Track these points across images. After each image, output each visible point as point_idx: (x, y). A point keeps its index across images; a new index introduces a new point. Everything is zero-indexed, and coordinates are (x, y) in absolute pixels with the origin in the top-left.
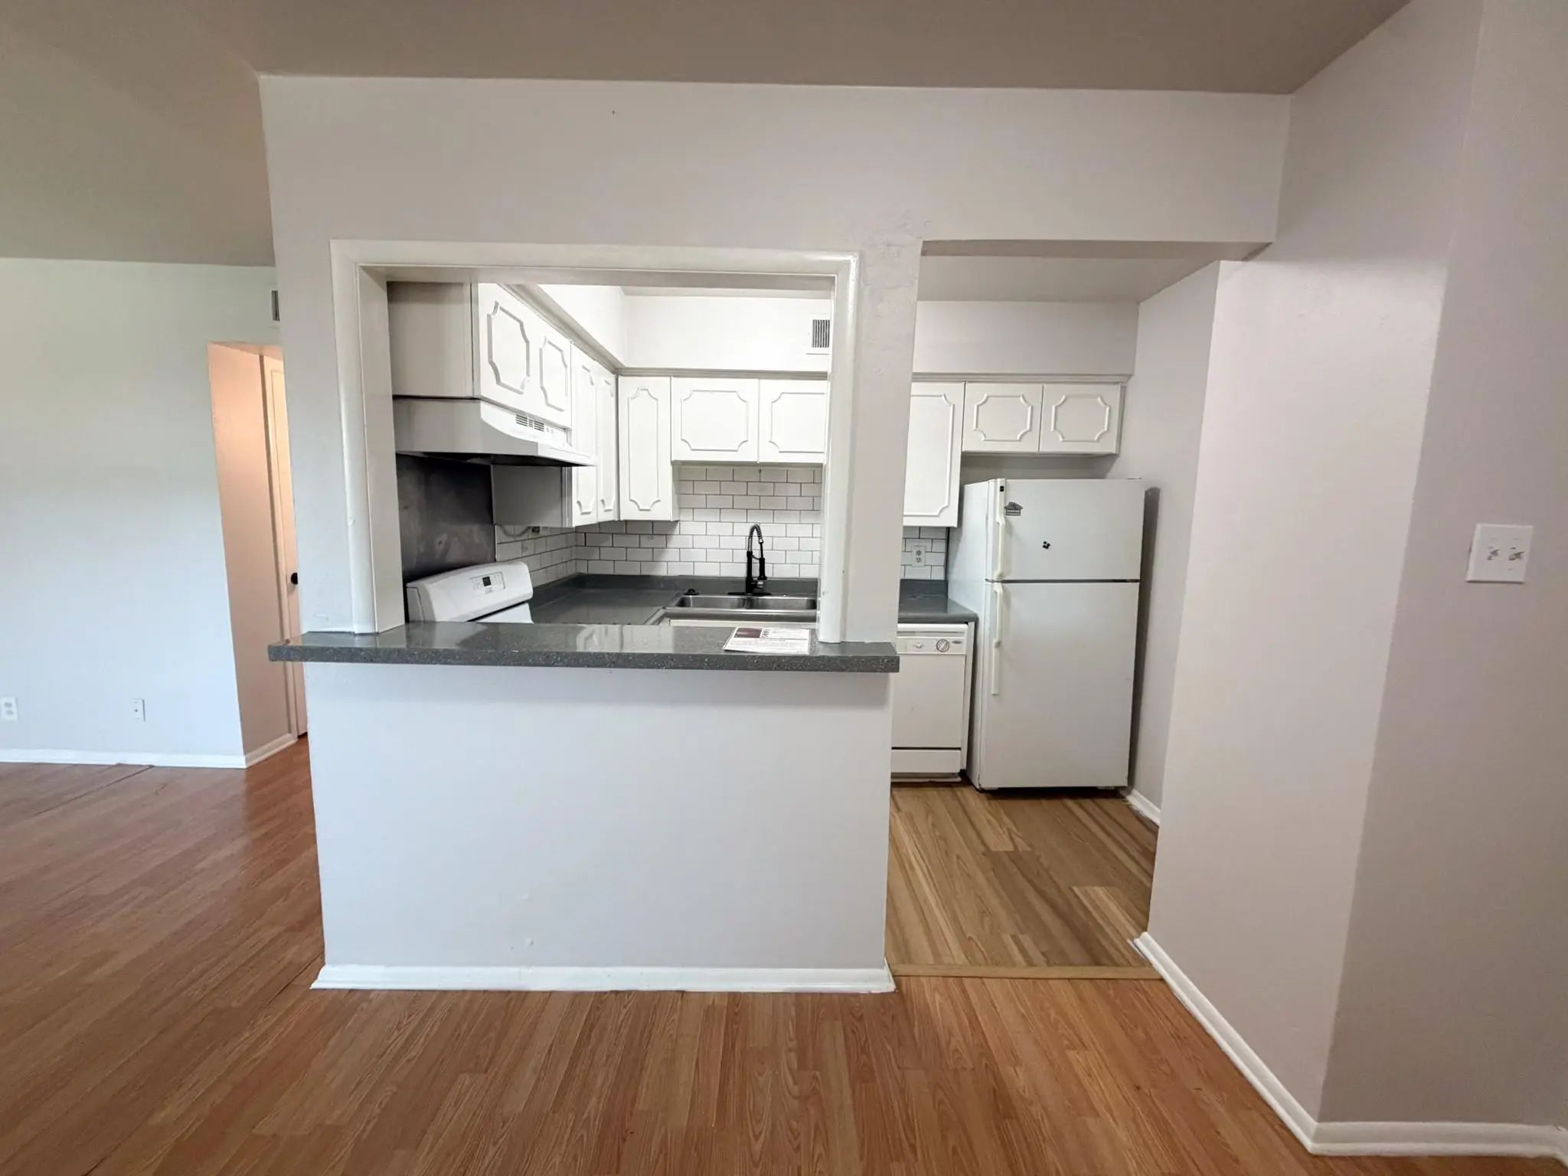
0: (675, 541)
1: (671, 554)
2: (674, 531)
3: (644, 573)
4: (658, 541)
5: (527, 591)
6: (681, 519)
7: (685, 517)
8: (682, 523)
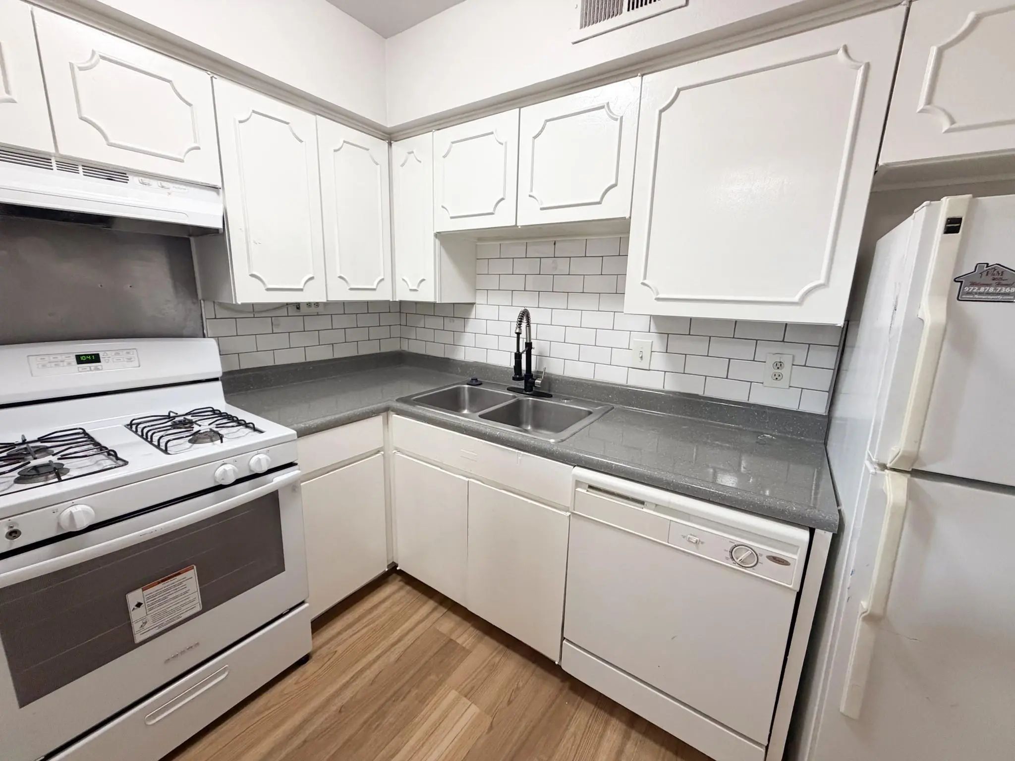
0: (472, 325)
1: (467, 339)
2: (470, 314)
3: (446, 356)
4: (457, 324)
5: (216, 368)
6: (477, 302)
7: (480, 299)
8: (477, 305)
